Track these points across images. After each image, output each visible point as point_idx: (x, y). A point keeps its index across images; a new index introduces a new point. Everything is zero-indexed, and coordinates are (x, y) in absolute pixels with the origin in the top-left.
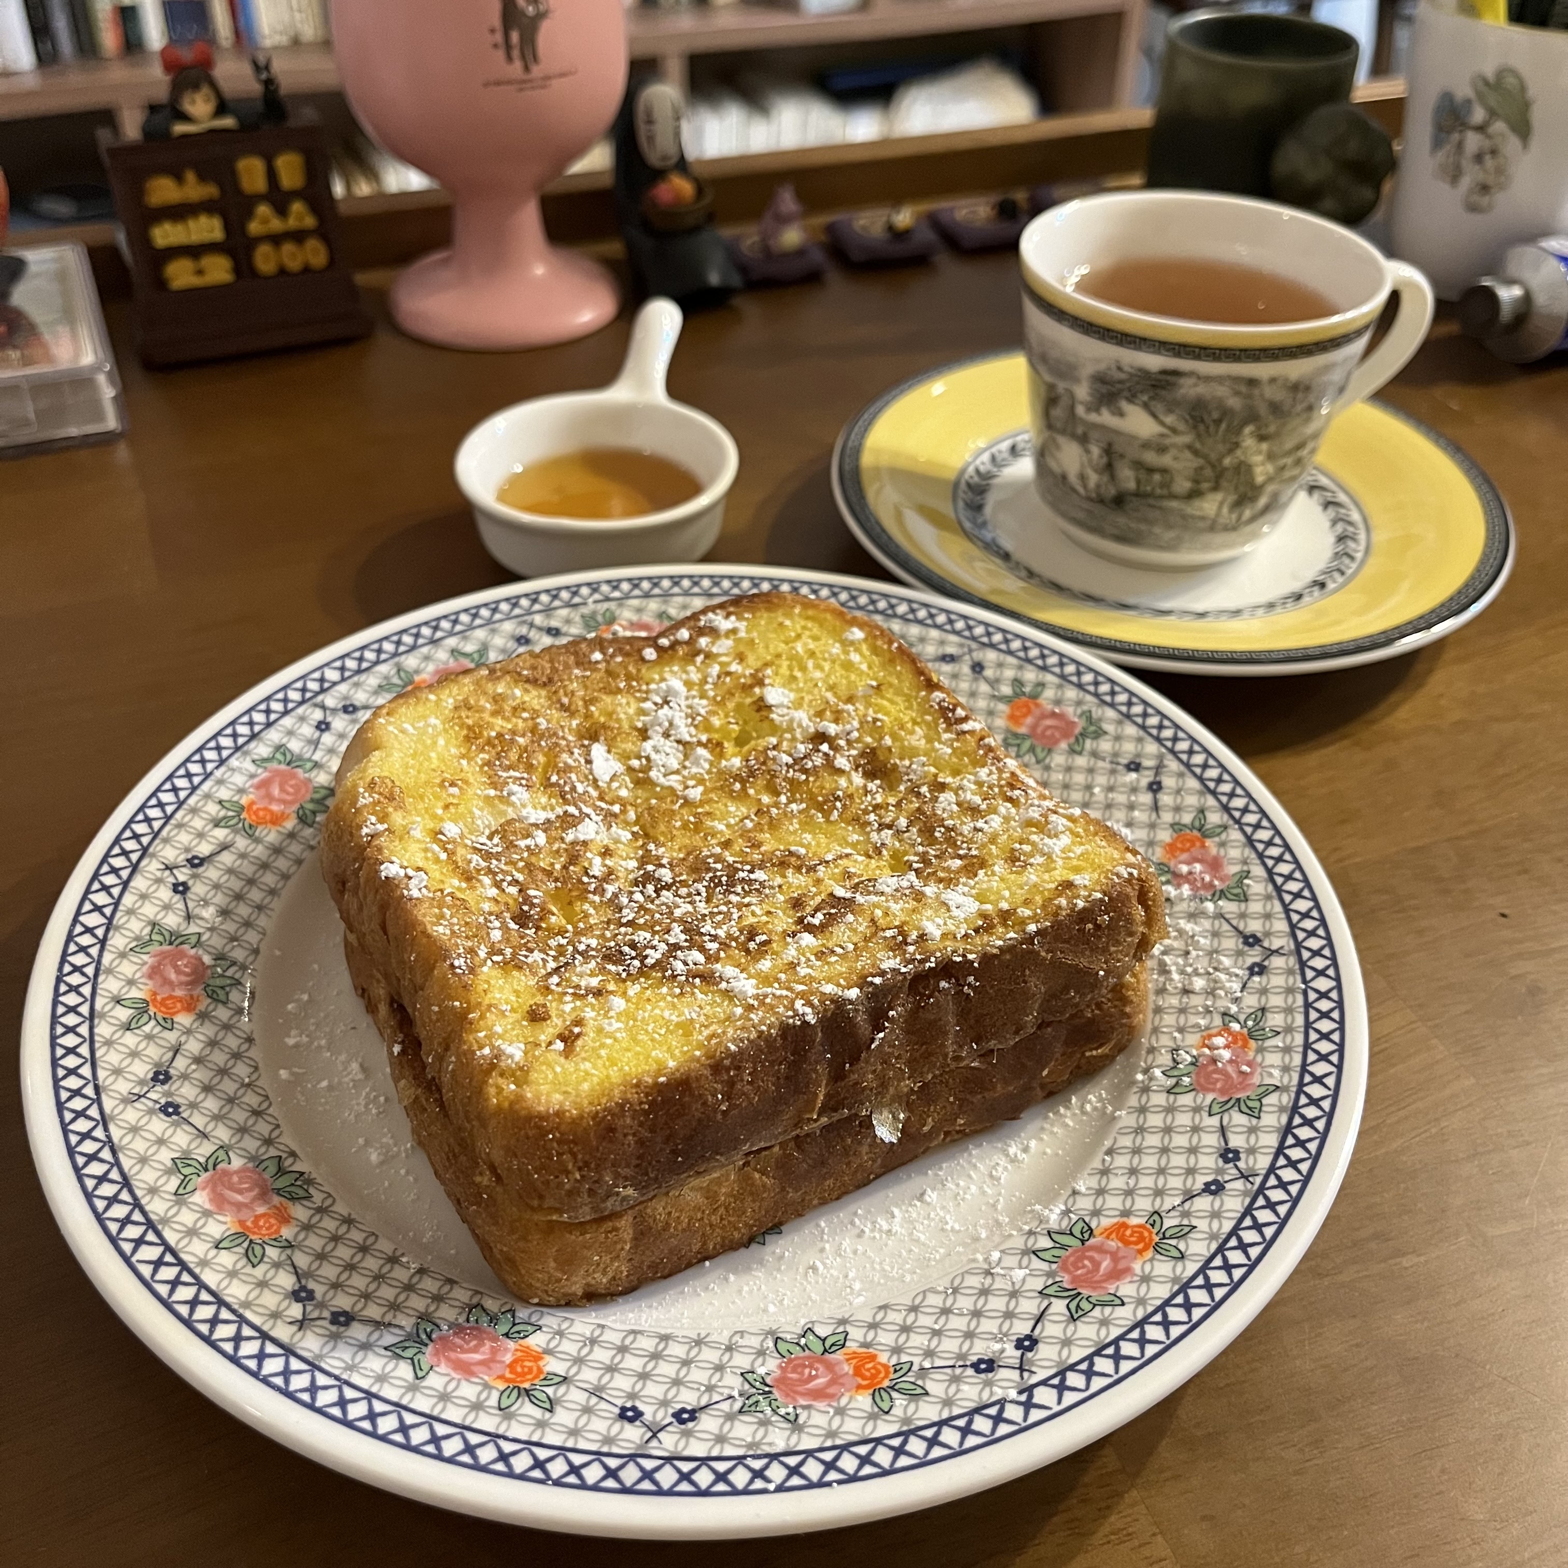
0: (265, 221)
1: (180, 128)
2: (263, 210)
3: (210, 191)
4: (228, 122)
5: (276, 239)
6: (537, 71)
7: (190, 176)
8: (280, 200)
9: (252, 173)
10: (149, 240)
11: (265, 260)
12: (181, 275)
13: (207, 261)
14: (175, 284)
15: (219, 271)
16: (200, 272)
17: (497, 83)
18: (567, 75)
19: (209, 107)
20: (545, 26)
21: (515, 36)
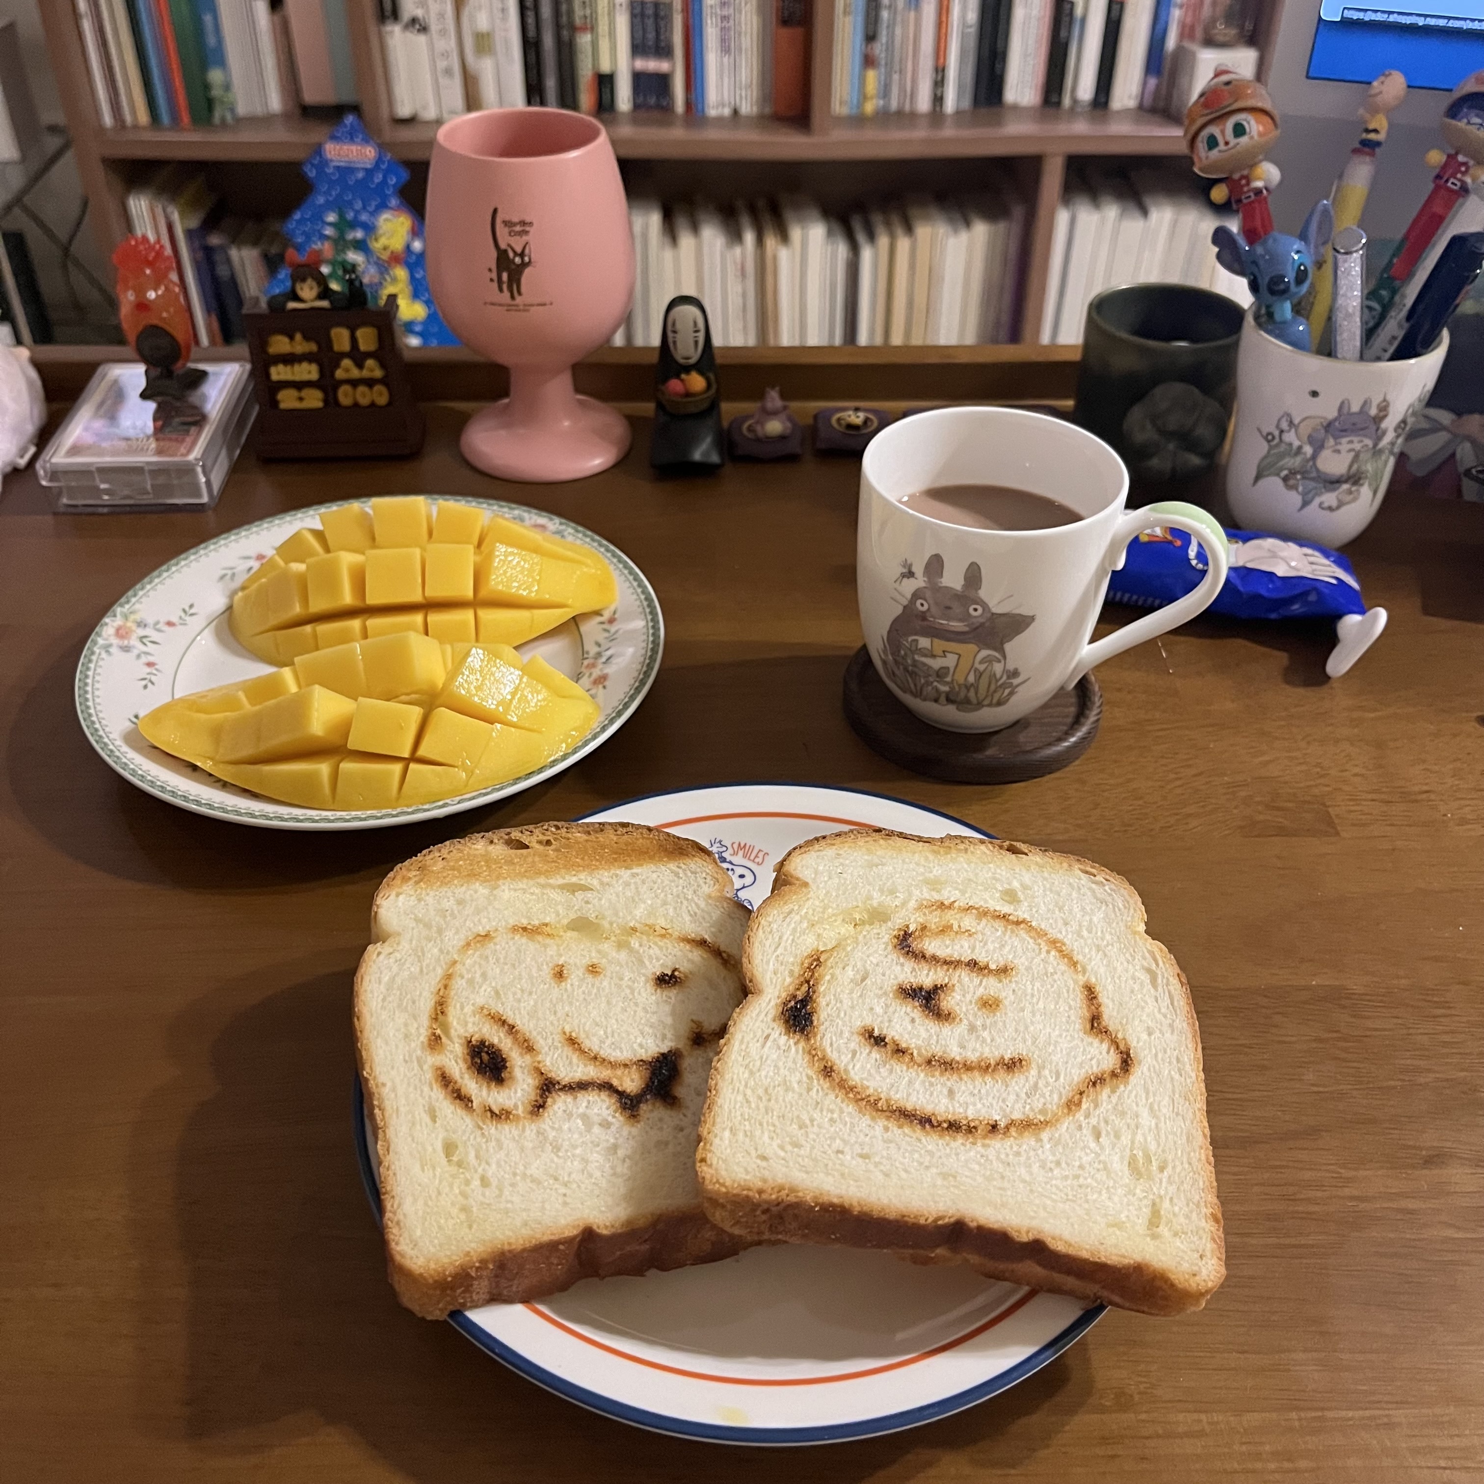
0: (347, 370)
1: (292, 305)
2: (347, 363)
3: (312, 347)
4: (325, 304)
5: (354, 383)
6: (519, 300)
7: (298, 337)
8: (358, 357)
9: (341, 338)
10: (268, 375)
11: (345, 396)
12: (288, 400)
13: (306, 392)
14: (283, 406)
15: (314, 400)
16: (301, 399)
17: (493, 304)
18: (544, 305)
19: (314, 293)
20: (527, 271)
21: (505, 276)
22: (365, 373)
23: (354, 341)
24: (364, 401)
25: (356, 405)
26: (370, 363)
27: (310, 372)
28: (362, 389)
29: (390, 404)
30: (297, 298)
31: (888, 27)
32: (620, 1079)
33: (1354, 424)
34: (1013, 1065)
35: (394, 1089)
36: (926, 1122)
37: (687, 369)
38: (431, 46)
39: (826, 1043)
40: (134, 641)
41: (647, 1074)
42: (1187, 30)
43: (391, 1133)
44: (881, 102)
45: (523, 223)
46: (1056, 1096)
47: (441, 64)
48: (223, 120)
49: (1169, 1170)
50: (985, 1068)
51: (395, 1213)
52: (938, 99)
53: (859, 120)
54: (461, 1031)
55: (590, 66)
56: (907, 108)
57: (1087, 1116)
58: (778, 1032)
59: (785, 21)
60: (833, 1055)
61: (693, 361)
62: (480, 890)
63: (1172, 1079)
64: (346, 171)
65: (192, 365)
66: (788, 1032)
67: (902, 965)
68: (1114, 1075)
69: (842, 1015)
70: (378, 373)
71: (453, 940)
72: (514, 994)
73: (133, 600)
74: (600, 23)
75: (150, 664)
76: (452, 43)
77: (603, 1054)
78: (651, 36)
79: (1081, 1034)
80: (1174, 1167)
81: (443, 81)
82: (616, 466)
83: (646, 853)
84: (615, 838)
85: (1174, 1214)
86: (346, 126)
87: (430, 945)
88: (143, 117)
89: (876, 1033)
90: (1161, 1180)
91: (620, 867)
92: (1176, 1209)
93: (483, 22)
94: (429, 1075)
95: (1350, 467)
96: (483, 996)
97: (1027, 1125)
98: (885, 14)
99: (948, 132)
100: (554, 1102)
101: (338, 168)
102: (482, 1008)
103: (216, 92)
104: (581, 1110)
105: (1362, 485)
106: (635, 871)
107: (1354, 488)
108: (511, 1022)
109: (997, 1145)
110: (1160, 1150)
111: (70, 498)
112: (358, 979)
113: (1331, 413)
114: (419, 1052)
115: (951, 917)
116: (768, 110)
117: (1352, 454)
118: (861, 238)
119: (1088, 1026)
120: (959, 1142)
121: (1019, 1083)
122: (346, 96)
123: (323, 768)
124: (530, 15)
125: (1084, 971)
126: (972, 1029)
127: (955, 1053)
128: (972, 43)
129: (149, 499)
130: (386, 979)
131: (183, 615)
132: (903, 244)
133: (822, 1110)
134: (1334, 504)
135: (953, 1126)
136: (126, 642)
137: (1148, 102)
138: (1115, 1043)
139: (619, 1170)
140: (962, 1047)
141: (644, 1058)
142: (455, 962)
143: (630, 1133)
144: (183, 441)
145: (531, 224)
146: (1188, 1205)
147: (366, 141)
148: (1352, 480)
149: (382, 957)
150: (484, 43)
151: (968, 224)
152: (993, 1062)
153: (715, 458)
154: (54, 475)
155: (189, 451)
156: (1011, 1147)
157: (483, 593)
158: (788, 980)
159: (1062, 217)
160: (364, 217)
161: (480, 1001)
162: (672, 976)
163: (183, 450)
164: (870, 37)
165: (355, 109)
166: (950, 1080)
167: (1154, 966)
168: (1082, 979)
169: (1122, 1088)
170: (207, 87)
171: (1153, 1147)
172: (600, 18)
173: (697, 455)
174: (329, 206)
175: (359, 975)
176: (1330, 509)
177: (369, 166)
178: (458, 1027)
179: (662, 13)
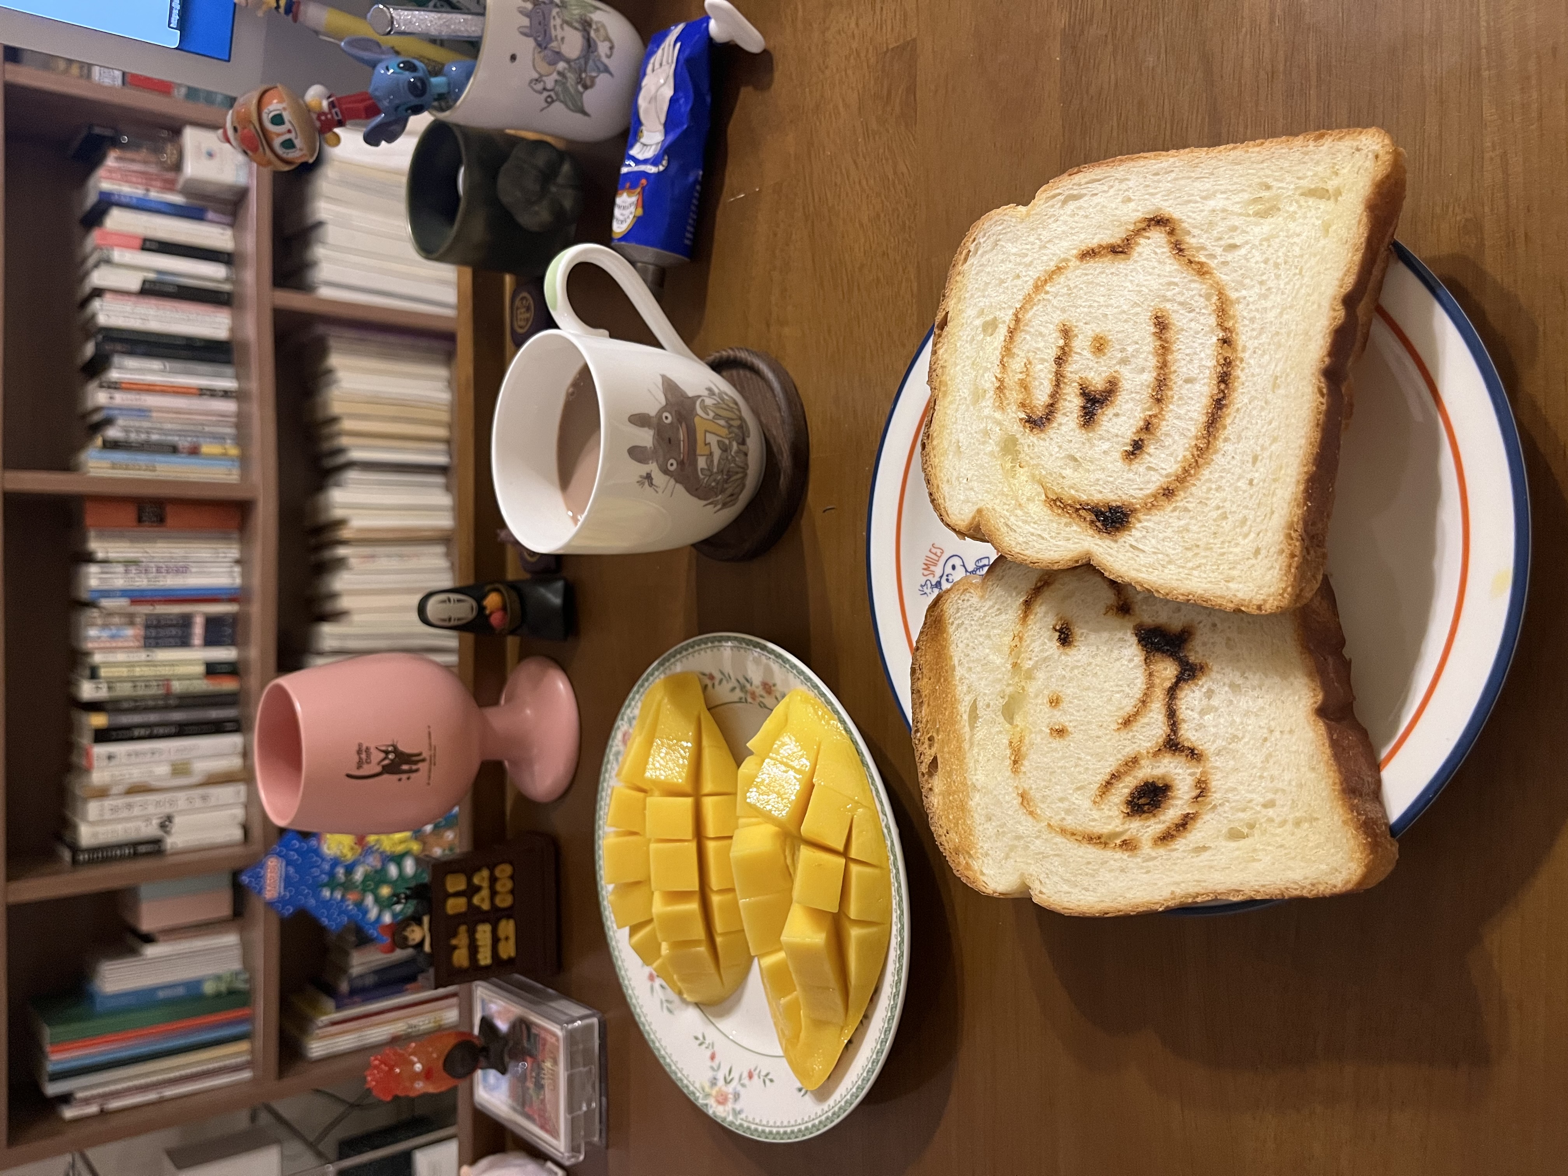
0: (483, 900)
1: (427, 948)
2: (476, 900)
4: (426, 920)
5: (493, 893)
6: (426, 754)
7: (454, 942)
8: (472, 890)
9: (455, 906)
10: (487, 968)
11: (504, 901)
12: (508, 950)
13: (501, 933)
14: (513, 954)
15: (507, 928)
16: (507, 938)
17: (429, 777)
18: (430, 734)
19: (416, 929)
20: (401, 748)
21: (405, 767)
22: (485, 884)
23: (457, 894)
24: (509, 885)
25: (512, 892)
26: (476, 880)
27: (485, 932)
28: (499, 887)
29: (511, 863)
30: (421, 944)
31: (165, 435)
32: (1164, 680)
33: (540, 24)
34: (1161, 325)
35: (1177, 884)
36: (1219, 404)
37: (481, 609)
38: (182, 812)
39: (1140, 494)
40: (730, 1089)
41: (1158, 656)
42: (168, 186)
43: (1220, 888)
44: (229, 441)
45: (359, 752)
46: (1193, 285)
47: (198, 803)
48: (246, 981)
49: (1269, 181)
50: (1164, 350)
51: (1303, 888)
52: (226, 394)
53: (244, 461)
54: (1118, 821)
55: (199, 682)
56: (233, 420)
57: (1213, 256)
58: (1128, 538)
59: (161, 520)
60: (1152, 488)
61: (474, 604)
62: (976, 801)
63: (1176, 179)
64: (288, 881)
65: (476, 1031)
66: (1129, 529)
67: (1060, 424)
68: (1172, 233)
69: (1111, 479)
70: (485, 873)
71: (1026, 826)
72: (1080, 773)
73: (691, 1088)
74: (163, 673)
75: (750, 1076)
76: (182, 796)
77: (1139, 695)
78: (174, 631)
79: (1130, 262)
80: (1267, 176)
81: (213, 802)
82: (565, 670)
83: (939, 652)
84: (926, 680)
85: (1315, 175)
86: (250, 882)
87: (1032, 847)
88: (243, 1046)
89: (1130, 448)
90: (1279, 188)
91: (953, 676)
92: (1310, 173)
93: (163, 770)
94: (1162, 851)
95: (576, 29)
96: (1083, 802)
97: (1223, 311)
98: (155, 437)
99: (253, 386)
100: (1188, 739)
101: (285, 888)
102: (1095, 802)
103: (223, 987)
104: (1196, 716)
105: (591, 19)
106: (956, 663)
107: (594, 26)
108: (1108, 777)
109: (1244, 338)
110: (1249, 190)
111: (594, 1136)
112: (1066, 912)
113: (530, 43)
114: (1139, 860)
115: (1012, 380)
116: (236, 535)
117: (566, 27)
118: (341, 459)
119: (1122, 256)
120: (1240, 374)
121: (1179, 319)
122: (225, 881)
123: (855, 933)
124: (156, 731)
125: (1066, 260)
126: (1124, 361)
127: (1149, 377)
128: (179, 365)
129: (595, 1069)
130: (1066, 888)
131: (704, 1046)
132: (347, 425)
133: (1208, 499)
134: (607, 44)
135: (1224, 379)
136: (731, 1096)
137: (227, 219)
138: (1138, 232)
139: (1256, 683)
140: (1143, 370)
141: (1143, 658)
142: (1049, 825)
143: (1218, 672)
144: (545, 1040)
145: (360, 745)
146: (1304, 163)
147: (262, 865)
148: (587, 28)
149: (1044, 890)
150: (180, 769)
151: (330, 371)
152: (1158, 343)
153: (560, 585)
154: (574, 1149)
155: (554, 1035)
156: (1245, 326)
157: (688, 789)
158: (1075, 528)
159: (325, 292)
160: (326, 867)
161: (1087, 804)
162: (1061, 631)
163: (551, 1040)
164: (174, 450)
165: (236, 875)
166: (1176, 381)
167: (1061, 197)
168: (1074, 263)
169: (1185, 225)
170: (218, 995)
171: (1246, 196)
172: (158, 673)
173: (556, 600)
174: (316, 894)
175: (1062, 912)
176: (611, 48)
177: (284, 864)
178: (1114, 824)
179: (155, 622)
